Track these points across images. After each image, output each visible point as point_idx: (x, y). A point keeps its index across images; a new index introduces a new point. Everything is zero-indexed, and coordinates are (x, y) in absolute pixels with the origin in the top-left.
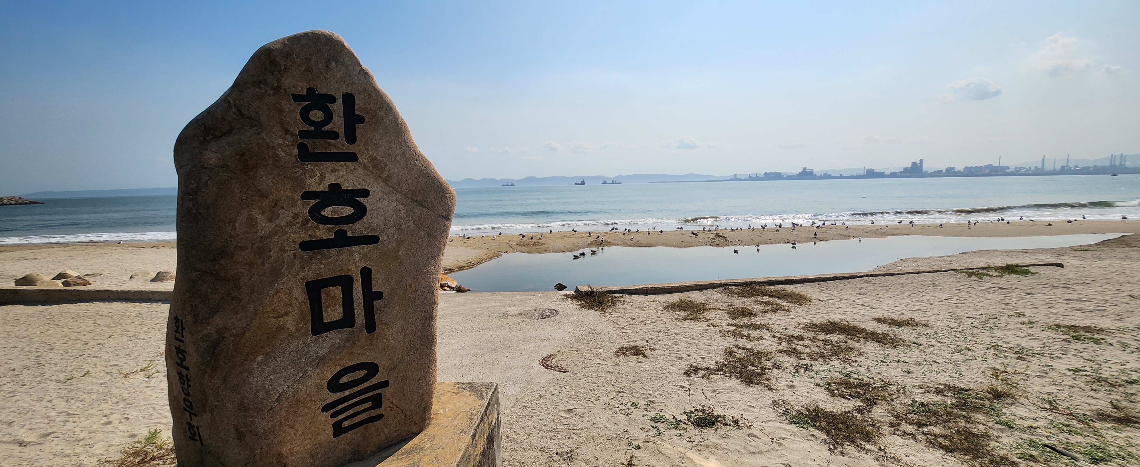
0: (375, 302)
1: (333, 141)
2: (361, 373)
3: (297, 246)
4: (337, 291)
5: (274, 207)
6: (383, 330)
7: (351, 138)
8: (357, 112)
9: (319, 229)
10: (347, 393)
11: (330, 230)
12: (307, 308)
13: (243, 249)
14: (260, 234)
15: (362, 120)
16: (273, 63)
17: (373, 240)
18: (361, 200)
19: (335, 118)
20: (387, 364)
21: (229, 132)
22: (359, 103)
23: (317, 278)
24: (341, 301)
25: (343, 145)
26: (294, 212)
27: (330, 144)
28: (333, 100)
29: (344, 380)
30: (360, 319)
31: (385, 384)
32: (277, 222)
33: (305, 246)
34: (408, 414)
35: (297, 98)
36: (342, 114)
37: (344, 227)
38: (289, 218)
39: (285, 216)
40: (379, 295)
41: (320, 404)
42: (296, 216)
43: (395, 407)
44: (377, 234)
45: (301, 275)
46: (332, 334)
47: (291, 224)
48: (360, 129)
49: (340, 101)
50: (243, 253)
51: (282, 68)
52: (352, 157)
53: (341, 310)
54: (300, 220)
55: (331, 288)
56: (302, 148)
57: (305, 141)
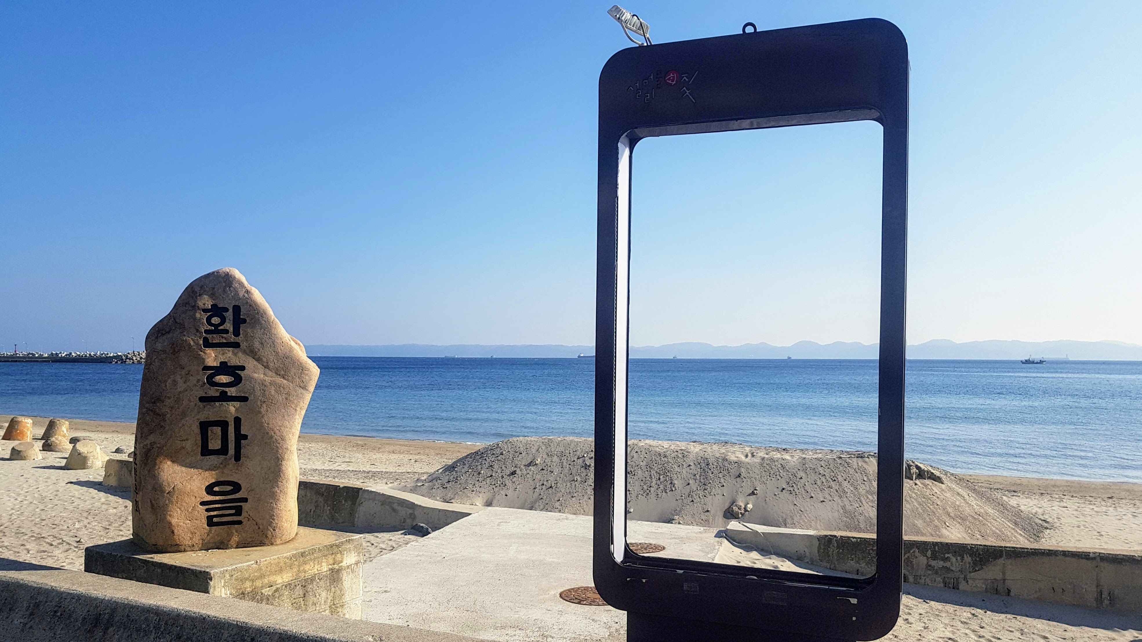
0: (242, 441)
1: (225, 335)
2: (229, 488)
3: (197, 399)
4: (218, 430)
5: (187, 375)
6: (246, 461)
7: (236, 333)
8: (241, 317)
9: (210, 389)
10: (217, 498)
11: (217, 390)
12: (199, 438)
13: (169, 398)
14: (179, 390)
15: (244, 321)
16: (194, 292)
17: (244, 399)
18: (239, 372)
19: (227, 321)
20: (247, 486)
21: (169, 332)
22: (243, 311)
23: (206, 420)
24: (220, 437)
25: (231, 338)
26: (199, 378)
27: (222, 338)
28: (226, 310)
29: (216, 489)
30: (232, 451)
31: (245, 500)
32: (188, 384)
33: (202, 399)
34: (261, 527)
35: (205, 311)
36: (232, 319)
37: (227, 389)
38: (195, 382)
39: (193, 380)
40: (245, 437)
41: (199, 500)
42: (198, 381)
43: (251, 519)
44: (247, 396)
45: (198, 417)
46: (212, 457)
47: (195, 385)
48: (242, 327)
49: (231, 310)
50: (169, 401)
51: (198, 295)
52: (236, 345)
53: (220, 442)
54: (201, 383)
55: (214, 428)
56: (206, 340)
57: (208, 336)
